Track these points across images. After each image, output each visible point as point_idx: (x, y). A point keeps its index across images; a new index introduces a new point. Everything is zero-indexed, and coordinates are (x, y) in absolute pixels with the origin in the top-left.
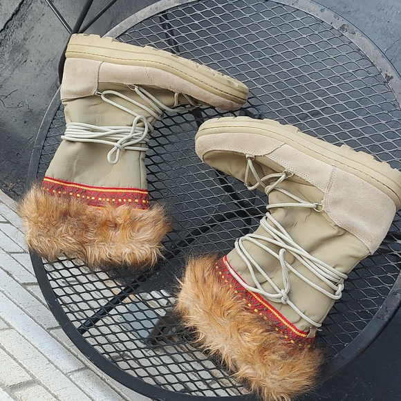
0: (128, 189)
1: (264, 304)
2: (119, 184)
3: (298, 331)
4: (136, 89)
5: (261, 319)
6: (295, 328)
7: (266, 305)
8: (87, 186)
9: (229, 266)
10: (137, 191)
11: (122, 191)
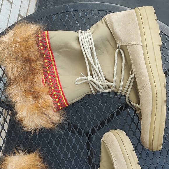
0: (64, 96)
2: (64, 88)
4: (132, 76)
10: (65, 101)
11: (61, 92)
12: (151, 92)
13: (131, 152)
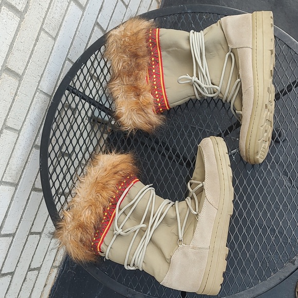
0: (166, 96)
1: (112, 218)
2: (167, 88)
3: (100, 246)
4: (238, 80)
5: (101, 219)
6: (101, 243)
7: (111, 219)
8: (161, 63)
9: (130, 187)
10: (166, 102)
11: (163, 92)
12: (253, 96)
13: (224, 155)
